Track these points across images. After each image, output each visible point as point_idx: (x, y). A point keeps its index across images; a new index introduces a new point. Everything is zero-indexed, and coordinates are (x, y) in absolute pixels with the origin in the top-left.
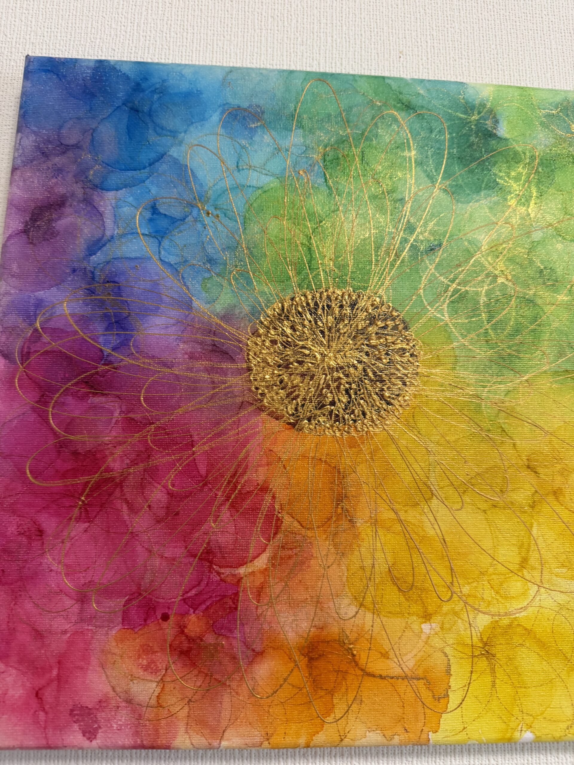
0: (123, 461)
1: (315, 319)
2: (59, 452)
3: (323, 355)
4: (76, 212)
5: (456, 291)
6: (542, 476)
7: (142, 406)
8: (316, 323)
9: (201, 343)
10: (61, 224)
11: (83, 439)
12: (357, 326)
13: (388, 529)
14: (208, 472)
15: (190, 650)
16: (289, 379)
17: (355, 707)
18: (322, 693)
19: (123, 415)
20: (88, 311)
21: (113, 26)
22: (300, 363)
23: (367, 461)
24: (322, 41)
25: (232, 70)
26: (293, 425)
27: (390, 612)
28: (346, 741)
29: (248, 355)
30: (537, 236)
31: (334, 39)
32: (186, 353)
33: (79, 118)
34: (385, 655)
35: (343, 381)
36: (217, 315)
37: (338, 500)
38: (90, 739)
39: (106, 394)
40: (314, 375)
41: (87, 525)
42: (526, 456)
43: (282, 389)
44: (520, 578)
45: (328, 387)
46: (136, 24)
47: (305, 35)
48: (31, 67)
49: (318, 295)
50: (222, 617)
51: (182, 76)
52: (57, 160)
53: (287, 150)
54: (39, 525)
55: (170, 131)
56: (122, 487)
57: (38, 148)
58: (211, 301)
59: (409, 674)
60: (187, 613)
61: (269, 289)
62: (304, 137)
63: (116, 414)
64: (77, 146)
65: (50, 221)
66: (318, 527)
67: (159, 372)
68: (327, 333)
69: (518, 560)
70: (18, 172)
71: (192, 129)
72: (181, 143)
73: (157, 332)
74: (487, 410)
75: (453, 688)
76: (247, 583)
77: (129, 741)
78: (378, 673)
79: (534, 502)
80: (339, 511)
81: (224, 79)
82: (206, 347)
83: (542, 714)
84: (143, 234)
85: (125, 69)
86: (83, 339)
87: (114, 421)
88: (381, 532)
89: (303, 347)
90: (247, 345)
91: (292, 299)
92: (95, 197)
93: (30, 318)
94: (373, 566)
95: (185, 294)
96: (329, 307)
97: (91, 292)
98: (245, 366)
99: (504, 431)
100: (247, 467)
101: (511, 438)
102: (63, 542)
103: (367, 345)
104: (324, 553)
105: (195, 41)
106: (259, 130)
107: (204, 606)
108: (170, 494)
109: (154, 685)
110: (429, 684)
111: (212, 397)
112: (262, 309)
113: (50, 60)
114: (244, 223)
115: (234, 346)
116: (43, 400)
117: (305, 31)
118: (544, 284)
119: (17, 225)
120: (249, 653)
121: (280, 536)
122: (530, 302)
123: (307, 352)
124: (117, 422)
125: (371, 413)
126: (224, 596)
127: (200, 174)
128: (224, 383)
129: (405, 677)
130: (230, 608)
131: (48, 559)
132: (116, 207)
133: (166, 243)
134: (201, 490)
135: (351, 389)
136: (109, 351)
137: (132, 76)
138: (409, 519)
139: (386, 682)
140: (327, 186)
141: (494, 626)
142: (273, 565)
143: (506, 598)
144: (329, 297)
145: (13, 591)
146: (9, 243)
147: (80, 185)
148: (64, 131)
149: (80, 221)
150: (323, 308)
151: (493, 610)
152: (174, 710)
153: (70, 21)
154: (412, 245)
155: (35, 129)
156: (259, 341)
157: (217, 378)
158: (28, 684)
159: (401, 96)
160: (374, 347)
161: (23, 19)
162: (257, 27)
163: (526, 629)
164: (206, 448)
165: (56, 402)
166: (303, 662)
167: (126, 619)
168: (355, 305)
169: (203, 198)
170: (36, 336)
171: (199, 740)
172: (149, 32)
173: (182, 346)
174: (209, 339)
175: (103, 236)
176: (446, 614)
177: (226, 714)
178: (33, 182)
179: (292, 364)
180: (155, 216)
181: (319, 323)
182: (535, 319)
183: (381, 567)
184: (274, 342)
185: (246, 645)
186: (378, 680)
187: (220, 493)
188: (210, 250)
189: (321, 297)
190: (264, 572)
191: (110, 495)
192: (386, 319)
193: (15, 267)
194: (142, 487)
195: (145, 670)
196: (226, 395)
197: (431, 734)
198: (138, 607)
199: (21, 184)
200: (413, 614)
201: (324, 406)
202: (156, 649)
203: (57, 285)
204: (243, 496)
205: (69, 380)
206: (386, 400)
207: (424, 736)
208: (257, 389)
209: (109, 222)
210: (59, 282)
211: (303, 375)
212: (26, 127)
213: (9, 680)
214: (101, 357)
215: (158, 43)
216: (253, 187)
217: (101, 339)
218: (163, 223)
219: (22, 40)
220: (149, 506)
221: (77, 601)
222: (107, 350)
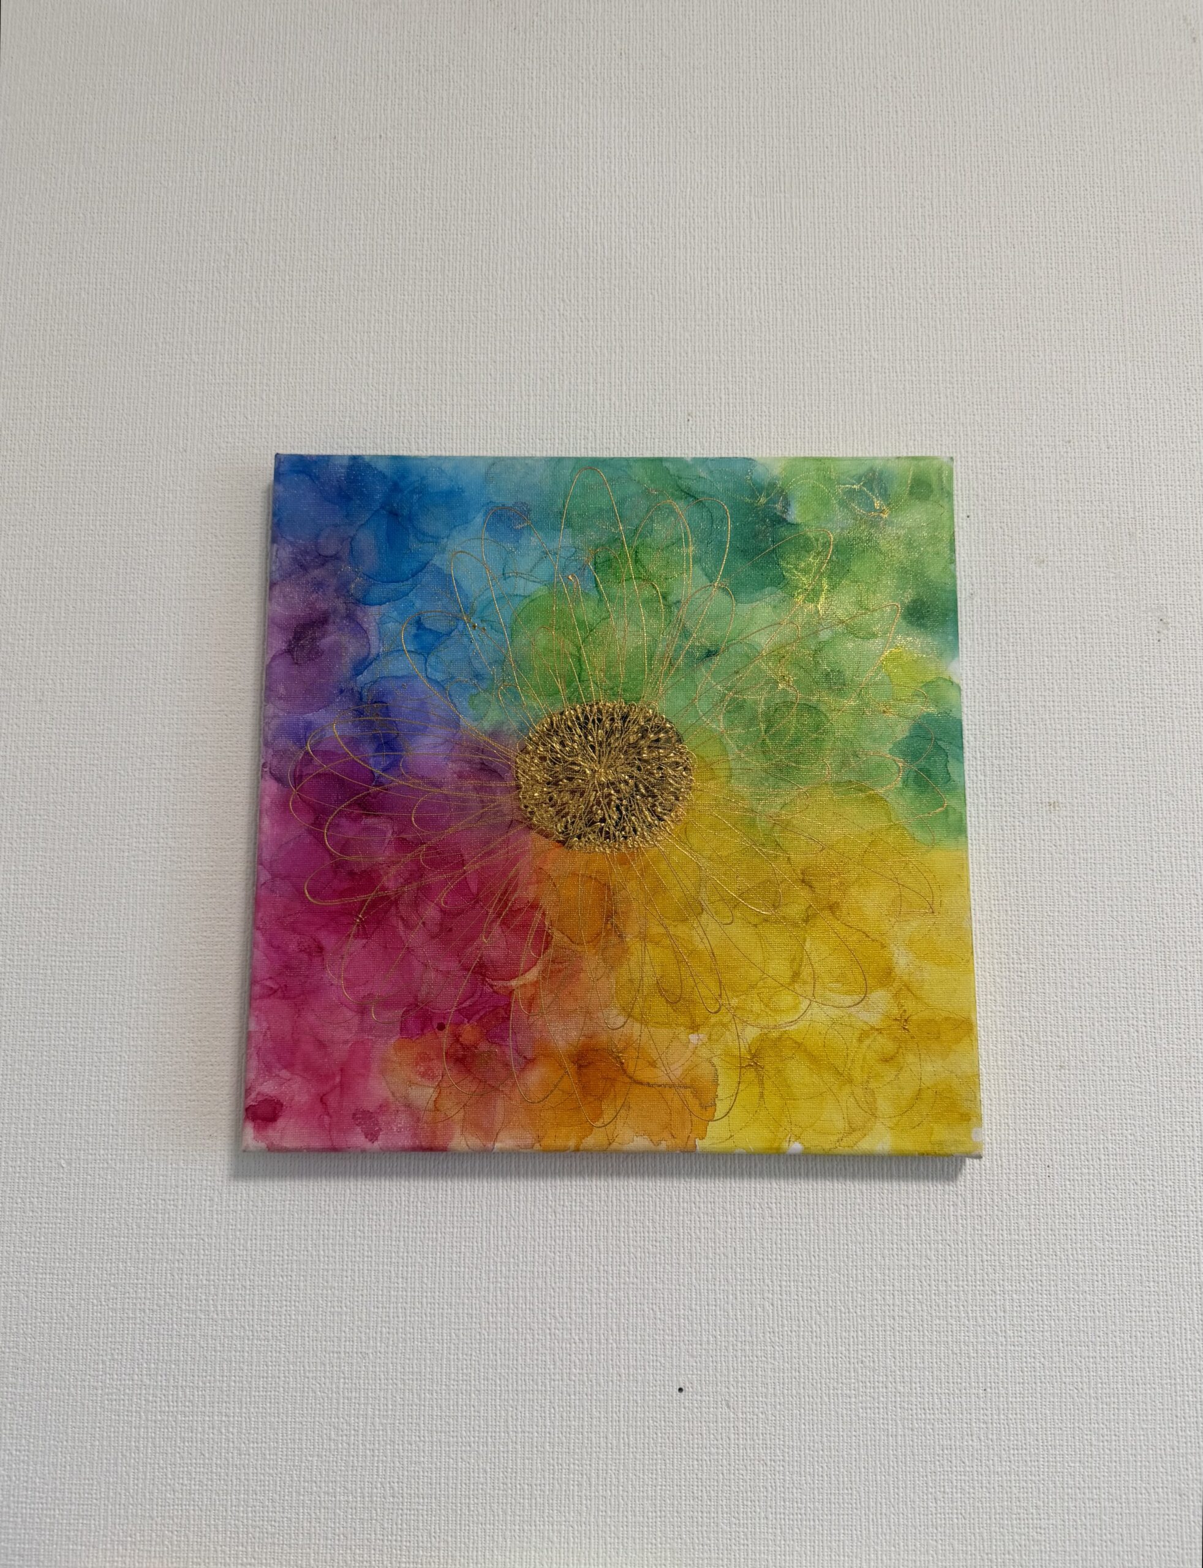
0: (397, 880)
1: (585, 733)
2: (335, 872)
3: (594, 772)
4: (339, 629)
5: (733, 700)
6: (818, 891)
7: (413, 826)
8: (586, 737)
9: (469, 762)
10: (326, 642)
11: (358, 860)
12: (629, 739)
13: (657, 943)
14: (479, 890)
15: (465, 1057)
16: (559, 796)
17: (623, 1113)
18: (592, 1099)
19: (395, 836)
20: (357, 732)
21: (363, 400)
22: (570, 779)
23: (637, 877)
24: (599, 406)
25: (496, 461)
26: (563, 843)
27: (657, 1023)
28: (615, 1145)
29: (517, 772)
30: (825, 635)
31: (613, 402)
32: (455, 773)
33: (336, 526)
34: (653, 1064)
35: (614, 798)
36: (485, 732)
37: (608, 916)
38: (372, 1141)
39: (378, 815)
40: (584, 792)
41: (364, 941)
42: (801, 870)
43: (552, 807)
44: (791, 992)
45: (599, 803)
46: (388, 396)
47: (579, 399)
48: (282, 469)
49: (588, 708)
50: (495, 1026)
51: (441, 471)
52: (317, 573)
53: (556, 554)
54: (319, 942)
55: (432, 537)
56: (397, 904)
57: (295, 559)
58: (479, 718)
59: (677, 1083)
60: (462, 1023)
61: (539, 704)
62: (573, 537)
63: (389, 835)
64: (336, 557)
65: (314, 639)
66: (588, 942)
67: (428, 792)
68: (597, 748)
69: (789, 973)
70: (278, 587)
71: (454, 533)
72: (443, 550)
73: (425, 751)
74: (762, 824)
75: (720, 1098)
76: (518, 994)
77: (407, 1142)
78: (646, 1080)
79: (808, 916)
80: (609, 926)
81: (487, 473)
82: (474, 766)
83: (811, 1126)
84: (408, 651)
85: (381, 466)
86: (353, 760)
87: (387, 841)
88: (649, 947)
89: (573, 763)
90: (516, 763)
91: (562, 713)
92: (358, 613)
93: (300, 741)
94: (642, 979)
95: (452, 712)
96: (600, 720)
97: (360, 713)
98: (513, 784)
99: (779, 845)
100: (517, 885)
101: (785, 852)
102: (342, 958)
103: (639, 759)
104: (593, 966)
105: (455, 415)
106: (525, 532)
107: (478, 1016)
108: (443, 911)
109: (431, 1090)
110: (697, 1093)
111: (481, 816)
112: (531, 725)
113: (301, 458)
114: (511, 635)
115: (503, 764)
116: (318, 823)
117: (579, 395)
118: (830, 688)
119: (280, 644)
120: (521, 1059)
121: (551, 951)
122: (812, 709)
123: (577, 768)
124: (390, 842)
125: (642, 829)
126: (497, 1007)
127: (465, 584)
128: (492, 801)
129: (672, 1086)
130: (503, 1018)
131: (329, 974)
132: (381, 623)
133: (432, 659)
134: (473, 908)
135: (622, 805)
136: (380, 772)
137: (388, 472)
138: (679, 933)
139: (653, 1089)
140: (598, 591)
141: (763, 1038)
142: (544, 978)
143: (775, 1011)
144: (599, 711)
145: (296, 1005)
146: (273, 664)
147: (341, 600)
148: (321, 540)
149: (344, 639)
150: (593, 721)
151: (763, 1022)
152: (450, 1113)
153: (316, 397)
154: (688, 652)
155: (291, 539)
156: (527, 758)
157: (487, 797)
158: (313, 1091)
159: (680, 482)
160: (646, 761)
161: (264, 397)
162: (524, 392)
163: (796, 1042)
164: (477, 866)
165: (330, 824)
166: (571, 1068)
167: (404, 1029)
168: (627, 717)
169: (470, 610)
170: (307, 760)
171: (474, 1142)
172: (403, 407)
173: (450, 765)
174: (477, 758)
175: (369, 654)
176: (714, 1025)
177: (499, 1117)
178: (293, 598)
179: (561, 780)
180: (420, 631)
181: (590, 738)
182: (817, 728)
183: (650, 980)
184: (543, 759)
185: (517, 1051)
186: (646, 1087)
187: (491, 911)
188: (477, 665)
189: (591, 711)
190: (535, 984)
191: (386, 912)
192: (659, 732)
193: (282, 690)
194: (416, 904)
195: (423, 1076)
196: (495, 814)
197: (697, 1140)
198: (416, 1017)
199: (281, 600)
200: (681, 1025)
201: (594, 823)
202: (433, 1056)
203: (325, 706)
204: (514, 913)
205: (342, 802)
206: (658, 816)
207: (690, 1143)
208: (526, 807)
209: (374, 639)
210: (327, 704)
211: (573, 792)
212: (282, 537)
213: (295, 1086)
214: (372, 778)
215: (414, 418)
216: (520, 596)
217: (371, 761)
218: (429, 639)
219: (264, 422)
220: (424, 923)
221: (357, 1012)
222: (378, 772)
